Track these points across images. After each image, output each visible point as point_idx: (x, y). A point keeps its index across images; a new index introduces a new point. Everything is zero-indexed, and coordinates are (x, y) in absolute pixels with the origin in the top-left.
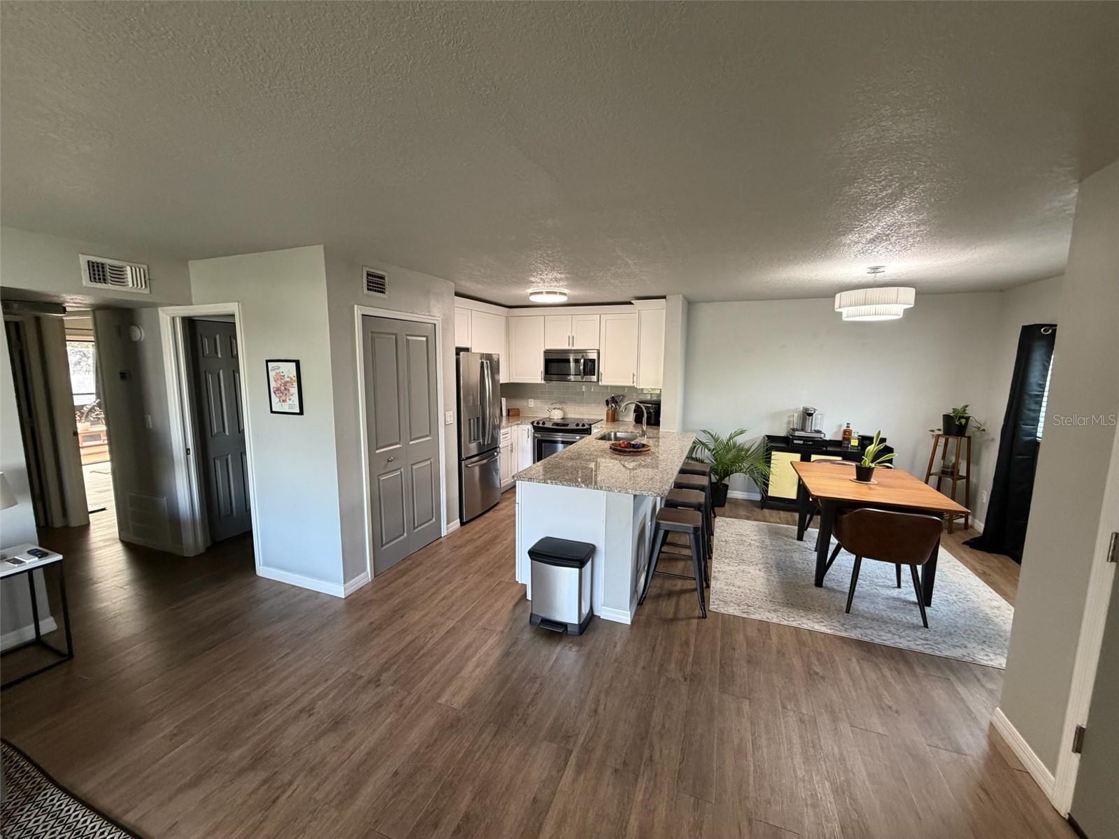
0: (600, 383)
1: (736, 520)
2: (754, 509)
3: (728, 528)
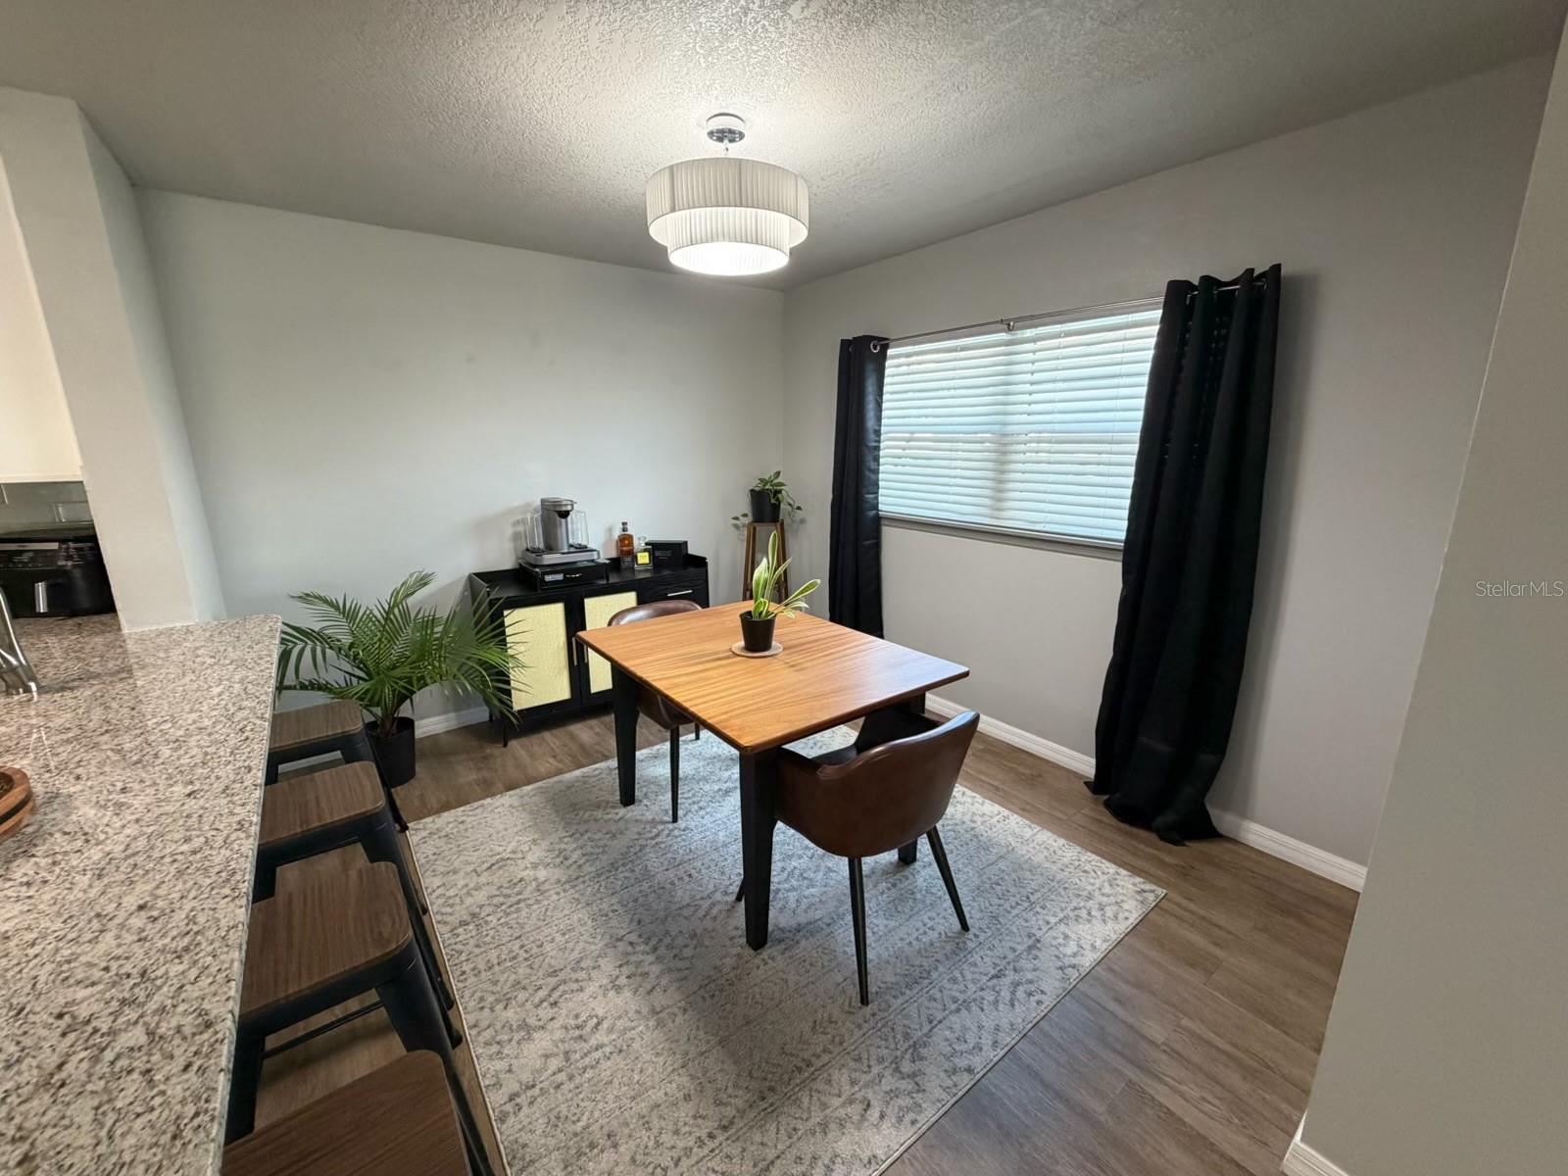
1: (463, 811)
2: (488, 751)
3: (455, 857)
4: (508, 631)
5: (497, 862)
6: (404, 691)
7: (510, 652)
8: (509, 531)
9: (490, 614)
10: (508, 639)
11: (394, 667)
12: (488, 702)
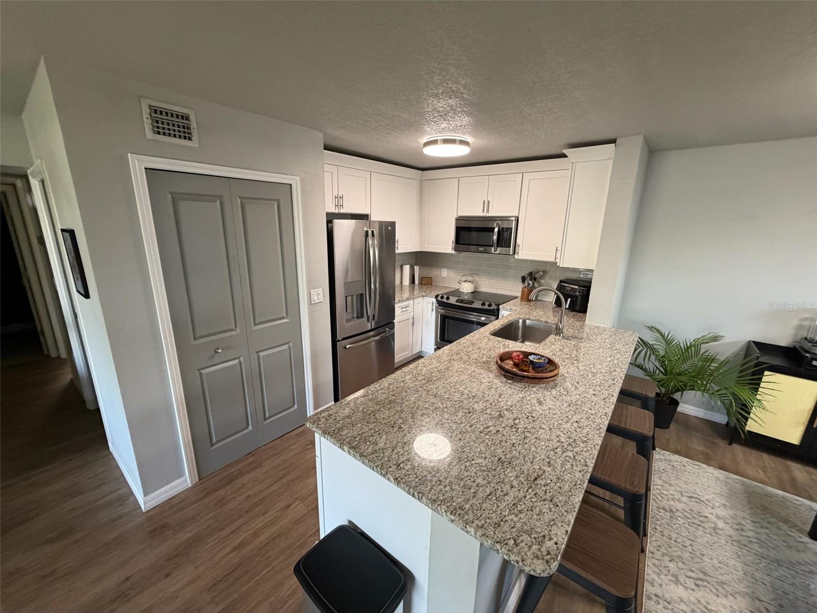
0: (516, 257)
1: (687, 461)
2: (716, 441)
3: (674, 479)
4: (762, 385)
5: (696, 498)
6: (680, 388)
7: (758, 397)
8: (796, 322)
9: (754, 370)
10: (760, 389)
11: (680, 374)
12: (729, 415)
